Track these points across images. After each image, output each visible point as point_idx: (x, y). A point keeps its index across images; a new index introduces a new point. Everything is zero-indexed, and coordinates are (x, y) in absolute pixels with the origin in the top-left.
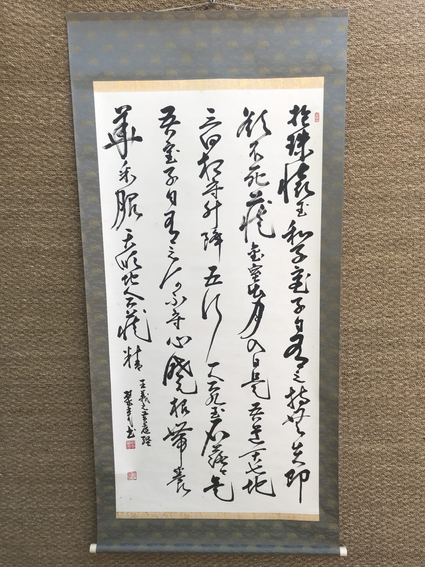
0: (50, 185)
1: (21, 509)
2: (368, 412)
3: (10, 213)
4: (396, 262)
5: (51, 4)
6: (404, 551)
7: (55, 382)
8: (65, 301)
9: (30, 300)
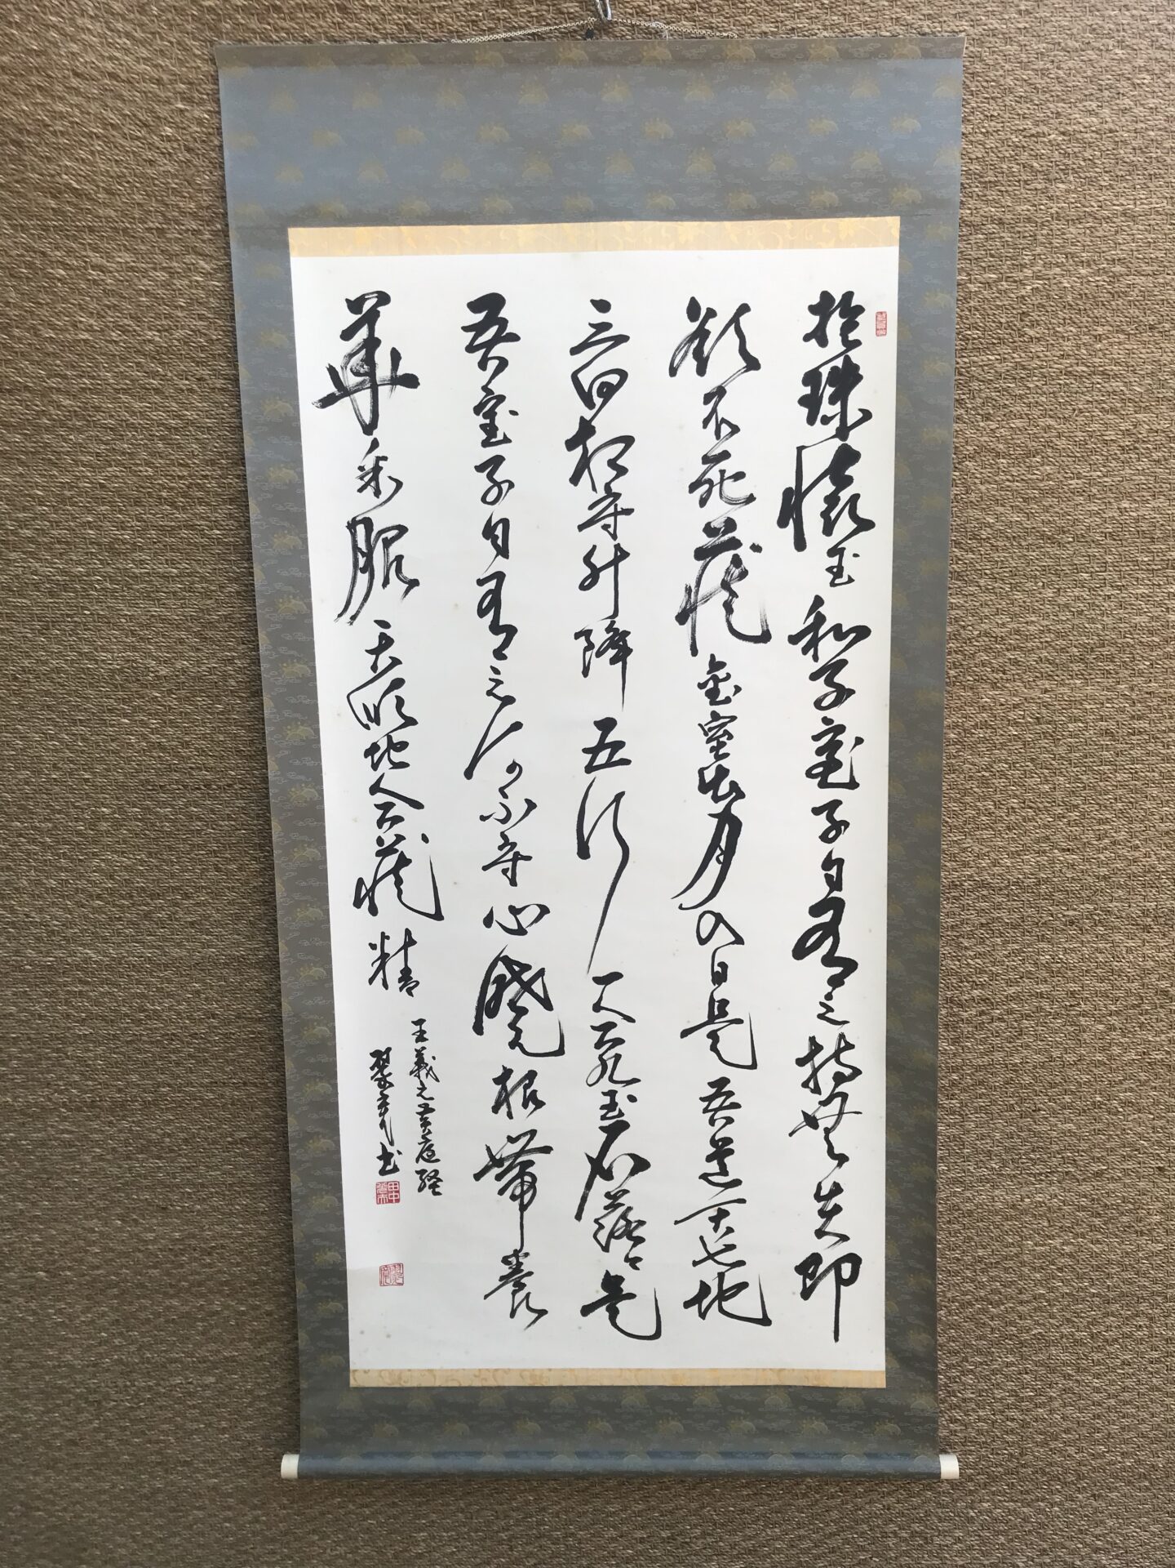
0: (173, 505)
1: (95, 1365)
2: (1012, 1102)
3: (67, 578)
4: (1088, 707)
5: (174, 20)
6: (1109, 1464)
7: (186, 1027)
8: (213, 811)
9: (120, 809)
